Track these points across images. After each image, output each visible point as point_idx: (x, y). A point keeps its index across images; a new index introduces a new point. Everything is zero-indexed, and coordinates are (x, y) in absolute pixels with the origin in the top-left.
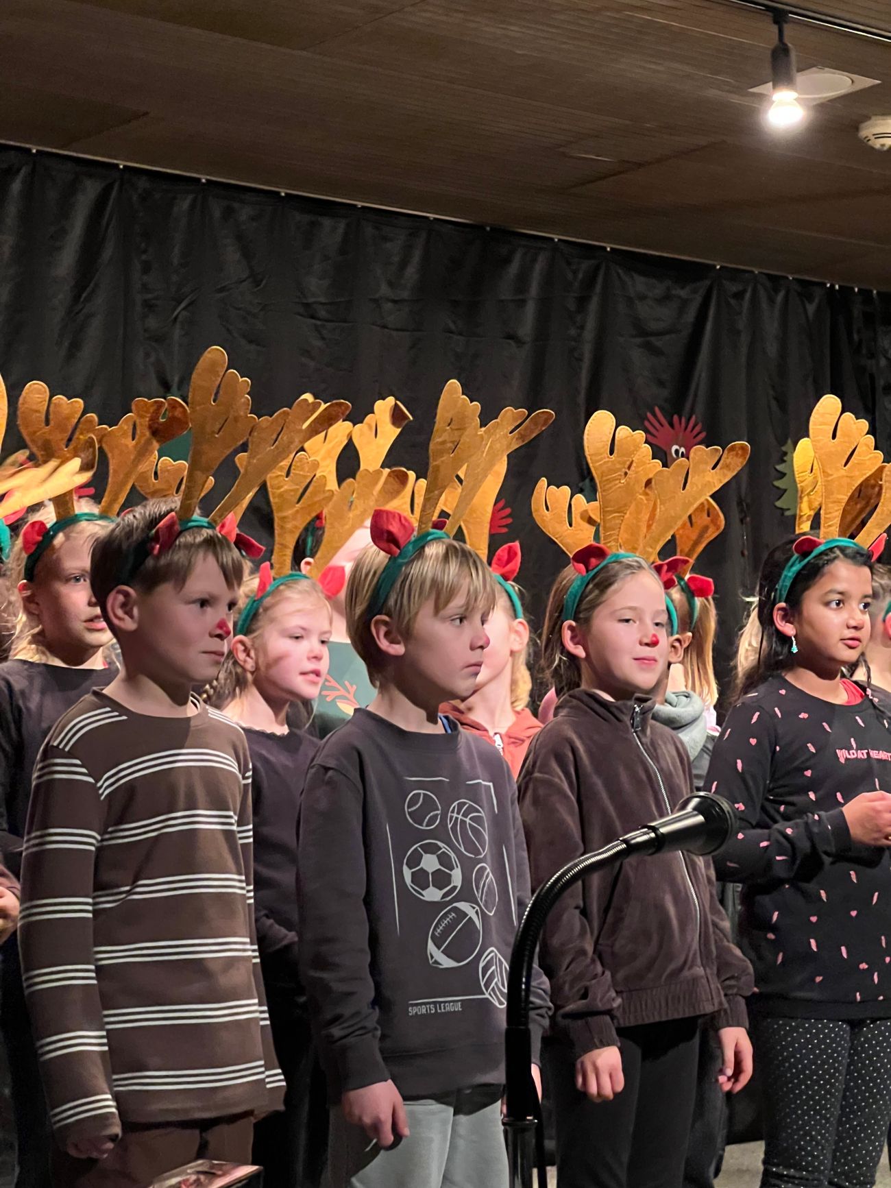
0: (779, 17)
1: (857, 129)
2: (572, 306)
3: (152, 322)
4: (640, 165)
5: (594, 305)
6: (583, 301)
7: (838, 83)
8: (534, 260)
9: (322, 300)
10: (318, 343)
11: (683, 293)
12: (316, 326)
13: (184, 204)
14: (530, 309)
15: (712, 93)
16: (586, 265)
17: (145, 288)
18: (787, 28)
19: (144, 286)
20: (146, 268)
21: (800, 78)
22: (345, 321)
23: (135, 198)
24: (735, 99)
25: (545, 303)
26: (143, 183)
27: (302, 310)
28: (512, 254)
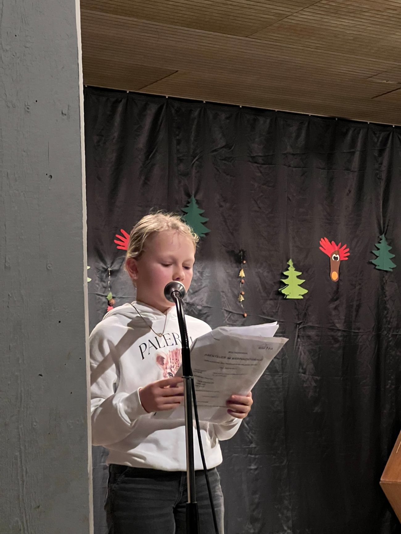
2: (376, 154)
3: (182, 167)
5: (387, 153)
6: (381, 152)
8: (359, 133)
9: (260, 154)
10: (259, 174)
12: (258, 167)
14: (357, 154)
16: (383, 134)
19: (178, 150)
20: (179, 142)
22: (271, 164)
25: (363, 152)
26: (176, 104)
27: (251, 159)
28: (348, 131)
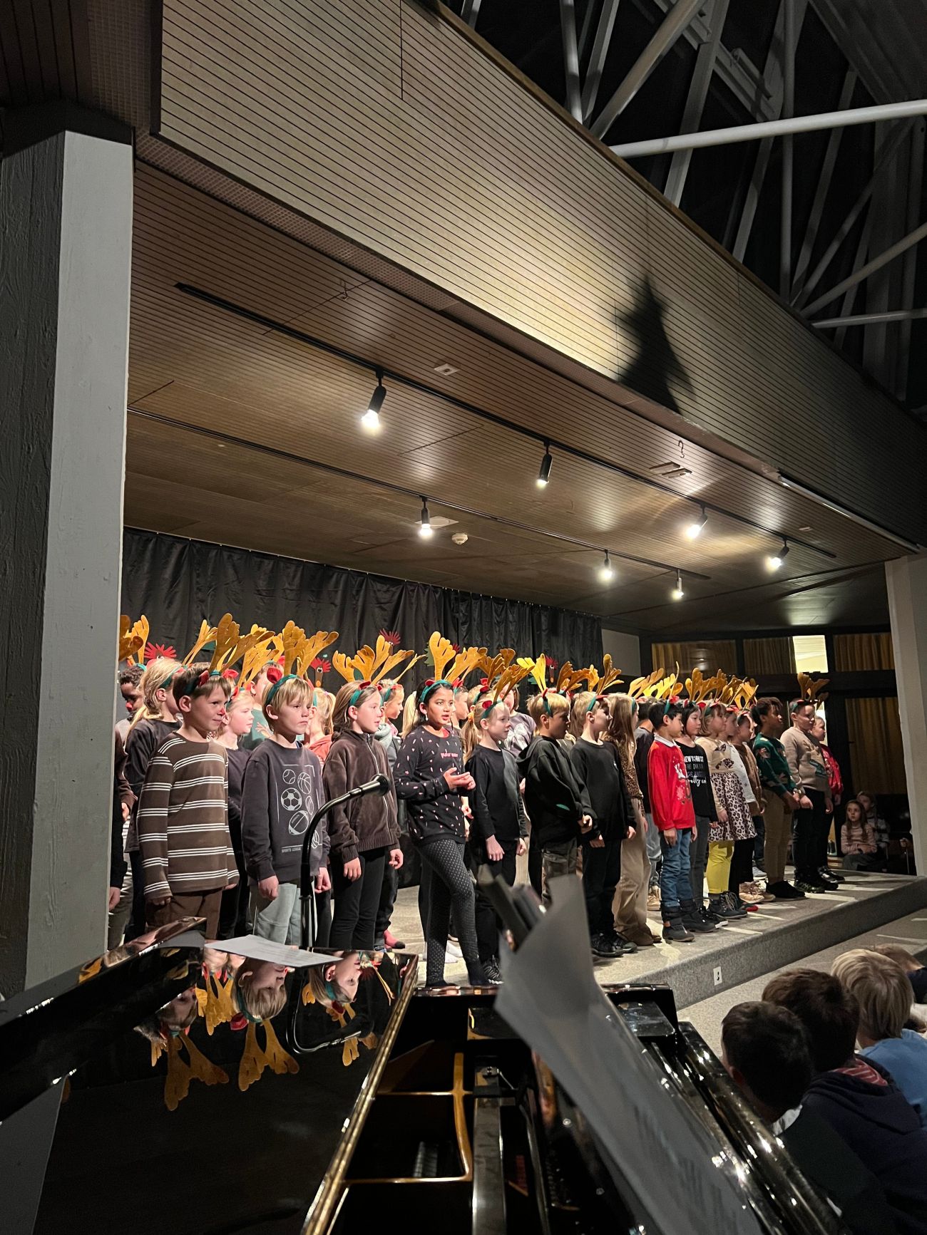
0: (424, 499)
1: (451, 537)
2: (354, 593)
3: (200, 595)
4: (378, 546)
5: (362, 593)
6: (358, 592)
7: (445, 522)
8: (341, 576)
9: (264, 589)
10: (262, 604)
11: (394, 589)
13: (213, 553)
14: (340, 593)
15: (402, 523)
16: (359, 579)
17: (197, 582)
18: (427, 504)
20: (198, 576)
21: (431, 520)
22: (272, 596)
23: (195, 551)
24: (410, 525)
25: (344, 592)
26: (198, 545)
27: (256, 592)
28: (333, 574)
